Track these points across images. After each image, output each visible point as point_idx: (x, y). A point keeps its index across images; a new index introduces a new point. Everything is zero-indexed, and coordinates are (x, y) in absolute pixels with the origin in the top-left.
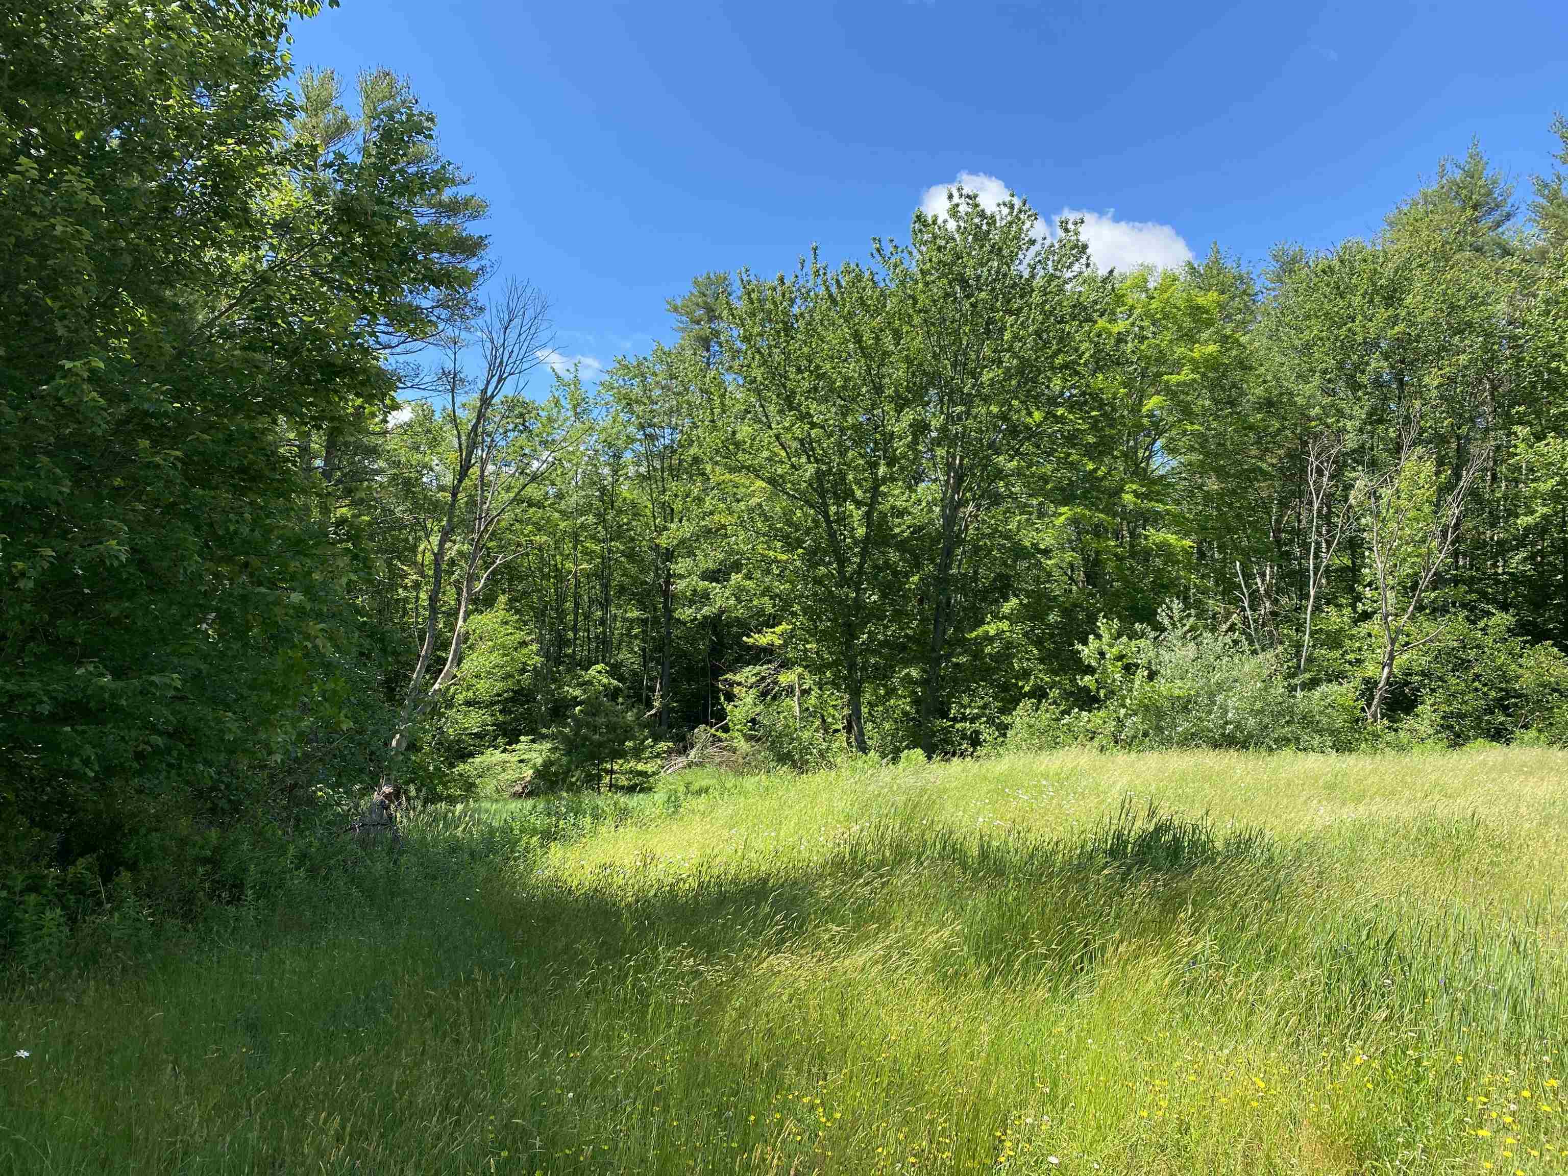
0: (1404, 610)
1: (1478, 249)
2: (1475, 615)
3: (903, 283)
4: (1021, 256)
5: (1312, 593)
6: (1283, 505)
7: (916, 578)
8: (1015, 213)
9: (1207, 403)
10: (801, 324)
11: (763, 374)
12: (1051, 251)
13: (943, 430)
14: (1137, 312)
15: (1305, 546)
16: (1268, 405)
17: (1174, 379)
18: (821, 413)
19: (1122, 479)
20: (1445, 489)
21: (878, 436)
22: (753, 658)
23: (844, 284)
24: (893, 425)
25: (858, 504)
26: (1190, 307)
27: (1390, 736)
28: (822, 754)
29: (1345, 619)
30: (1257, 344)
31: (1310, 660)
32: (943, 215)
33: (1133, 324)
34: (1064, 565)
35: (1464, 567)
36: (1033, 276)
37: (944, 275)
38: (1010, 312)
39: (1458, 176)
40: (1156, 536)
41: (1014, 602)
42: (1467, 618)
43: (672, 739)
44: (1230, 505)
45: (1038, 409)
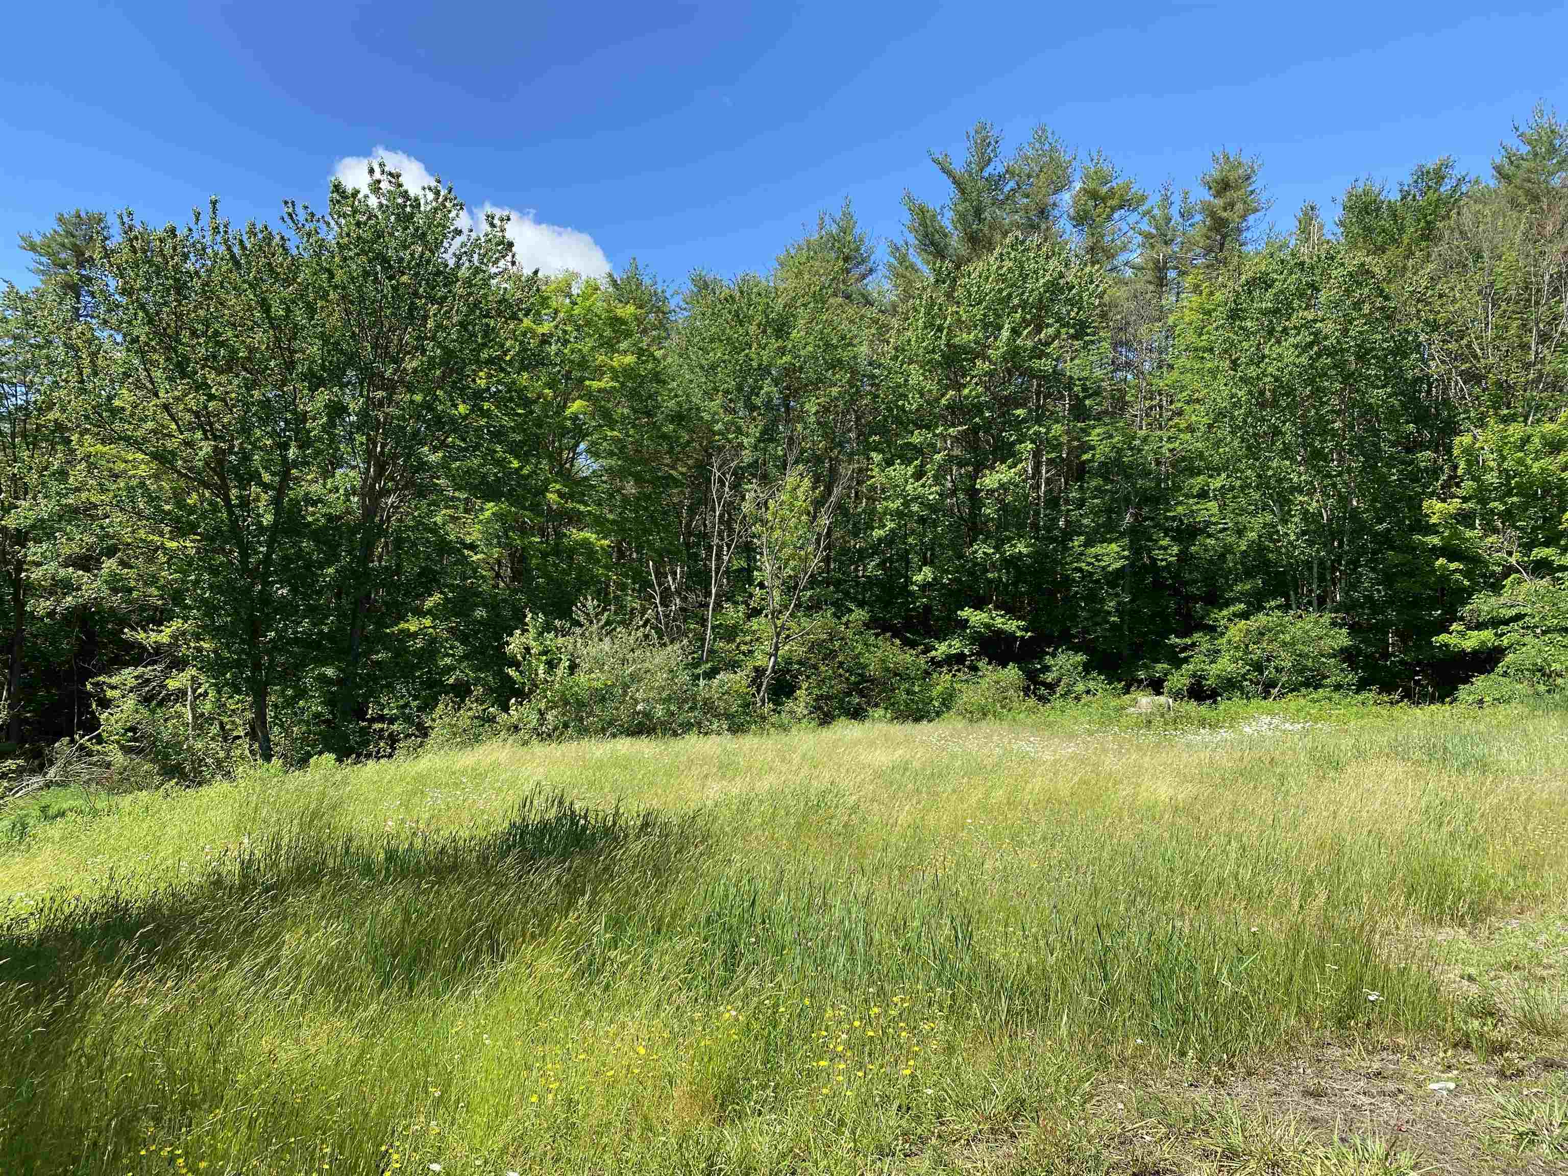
0: (786, 607)
1: (848, 297)
2: (840, 610)
3: (318, 255)
4: (446, 244)
5: (714, 591)
6: (692, 511)
7: (331, 570)
8: (440, 200)
9: (626, 411)
10: (196, 284)
11: (147, 334)
12: (476, 244)
13: (363, 414)
14: (561, 315)
15: (709, 548)
16: (678, 418)
17: (595, 384)
18: (220, 384)
19: (547, 479)
20: (818, 503)
21: (289, 416)
22: (133, 658)
23: (249, 246)
24: (305, 404)
25: (266, 487)
26: (611, 318)
27: (774, 718)
28: (219, 762)
29: (740, 614)
30: (669, 360)
31: (711, 651)
32: (365, 190)
33: (556, 327)
34: (491, 561)
35: (834, 570)
36: (458, 266)
37: (363, 252)
38: (432, 300)
39: (834, 229)
40: (577, 534)
41: (437, 597)
42: (834, 614)
43: (24, 754)
44: (646, 509)
45: (464, 402)
